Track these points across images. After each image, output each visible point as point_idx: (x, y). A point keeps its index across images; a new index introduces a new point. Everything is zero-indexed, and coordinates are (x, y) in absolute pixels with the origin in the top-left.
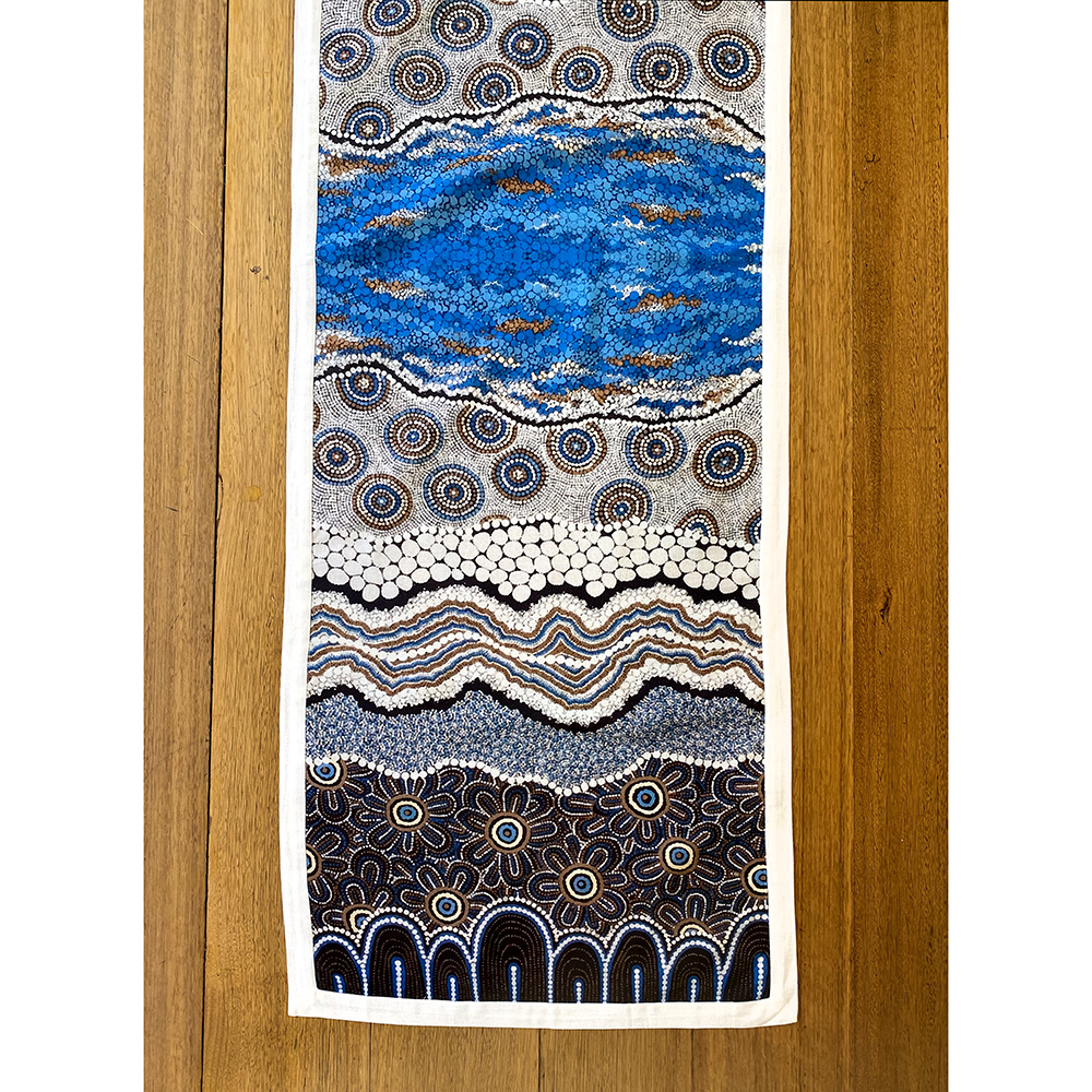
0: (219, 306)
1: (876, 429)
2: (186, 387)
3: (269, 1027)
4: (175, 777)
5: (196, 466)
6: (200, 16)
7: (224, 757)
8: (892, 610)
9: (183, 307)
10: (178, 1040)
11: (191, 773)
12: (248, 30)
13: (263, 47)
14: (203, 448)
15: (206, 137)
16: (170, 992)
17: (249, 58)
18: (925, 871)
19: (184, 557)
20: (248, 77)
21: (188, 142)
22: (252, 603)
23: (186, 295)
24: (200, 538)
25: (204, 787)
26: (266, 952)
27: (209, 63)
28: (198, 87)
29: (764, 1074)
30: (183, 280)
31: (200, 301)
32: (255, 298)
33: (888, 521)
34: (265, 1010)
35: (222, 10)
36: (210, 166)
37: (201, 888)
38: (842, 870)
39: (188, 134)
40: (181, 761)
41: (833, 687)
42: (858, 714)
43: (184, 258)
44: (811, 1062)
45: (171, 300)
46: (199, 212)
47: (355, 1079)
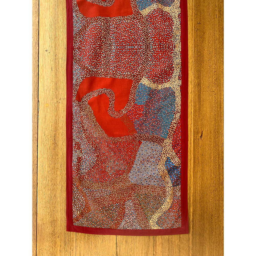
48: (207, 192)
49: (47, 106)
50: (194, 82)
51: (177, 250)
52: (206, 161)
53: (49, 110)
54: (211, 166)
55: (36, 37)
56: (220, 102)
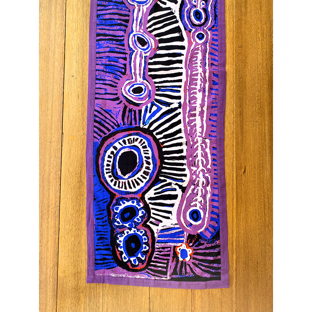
0: (63, 86)
1: (242, 121)
2: (54, 109)
3: (75, 287)
4: (50, 217)
5: (56, 130)
6: (58, 6)
7: (64, 211)
8: (246, 172)
9: (53, 86)
10: (50, 290)
11: (55, 215)
12: (71, 11)
13: (75, 15)
14: (58, 125)
15: (60, 40)
16: (48, 277)
17: (72, 18)
18: (256, 246)
19: (53, 156)
20: (71, 23)
21: (55, 41)
22: (71, 168)
23: (54, 83)
24: (58, 150)
25: (58, 219)
26: (75, 266)
27: (61, 19)
28: (58, 26)
29: (211, 303)
30: (53, 79)
31: (58, 85)
32: (73, 84)
33: (245, 147)
34: (74, 282)
35: (65, 5)
36: (61, 48)
37: (57, 247)
38: (233, 245)
39: (55, 39)
40: (52, 212)
41: (230, 193)
42: (237, 201)
43: (54, 72)
44: (224, 299)
45: (50, 84)
46: (58, 60)
47: (99, 302)
48: (252, 236)
49: (72, 139)
50: (236, 111)
51: (218, 305)
52: (250, 200)
53: (74, 144)
54: (255, 206)
55: (61, 61)
56: (265, 133)
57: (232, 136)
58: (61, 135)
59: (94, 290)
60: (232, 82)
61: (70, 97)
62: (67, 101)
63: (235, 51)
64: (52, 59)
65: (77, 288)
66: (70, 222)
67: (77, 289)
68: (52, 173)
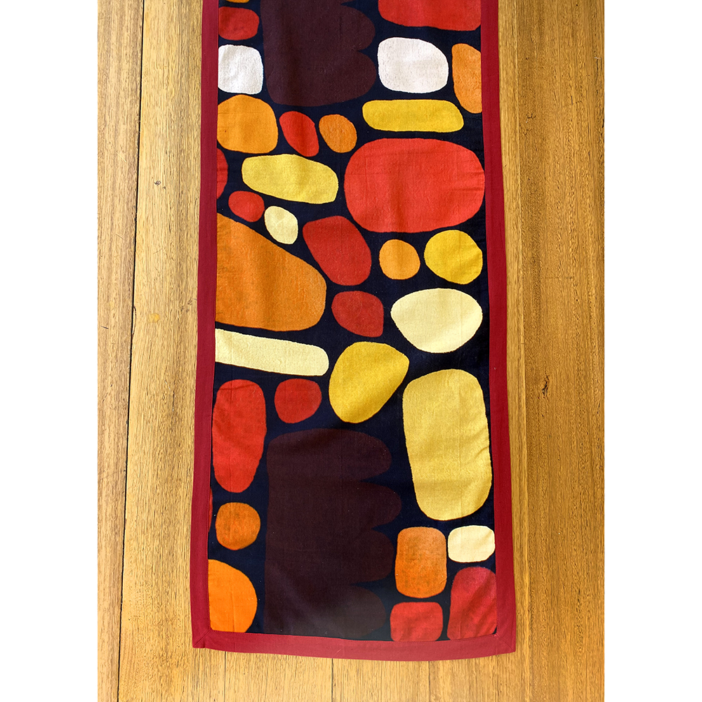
0: (135, 205)
1: (537, 278)
2: (114, 254)
3: (161, 653)
4: (104, 494)
5: (120, 301)
7: (135, 481)
8: (549, 389)
9: (113, 205)
10: (104, 661)
11: (114, 491)
12: (155, 42)
13: (163, 51)
14: (125, 291)
15: (129, 105)
17: (155, 58)
18: (574, 553)
19: (112, 357)
20: (154, 68)
21: (118, 109)
22: (153, 385)
23: (115, 198)
24: (122, 345)
25: (122, 500)
26: (160, 605)
27: (131, 60)
28: (124, 75)
30: (113, 189)
31: (124, 201)
32: (157, 200)
33: (546, 334)
34: (159, 642)
35: (139, 31)
36: (131, 122)
37: (119, 564)
38: (522, 553)
39: (118, 103)
40: (108, 483)
41: (514, 437)
42: (530, 454)
43: (114, 175)
45: (106, 201)
46: (124, 149)
47: (215, 687)
49: (156, 320)
50: (523, 255)
52: (558, 452)
54: (571, 465)
55: (131, 150)
56: (589, 303)
57: (516, 310)
58: (131, 313)
59: (206, 660)
60: (514, 193)
61: (152, 229)
62: (144, 237)
63: (520, 125)
64: (110, 146)
65: (165, 655)
66: (150, 506)
67: (164, 657)
68: (109, 397)
